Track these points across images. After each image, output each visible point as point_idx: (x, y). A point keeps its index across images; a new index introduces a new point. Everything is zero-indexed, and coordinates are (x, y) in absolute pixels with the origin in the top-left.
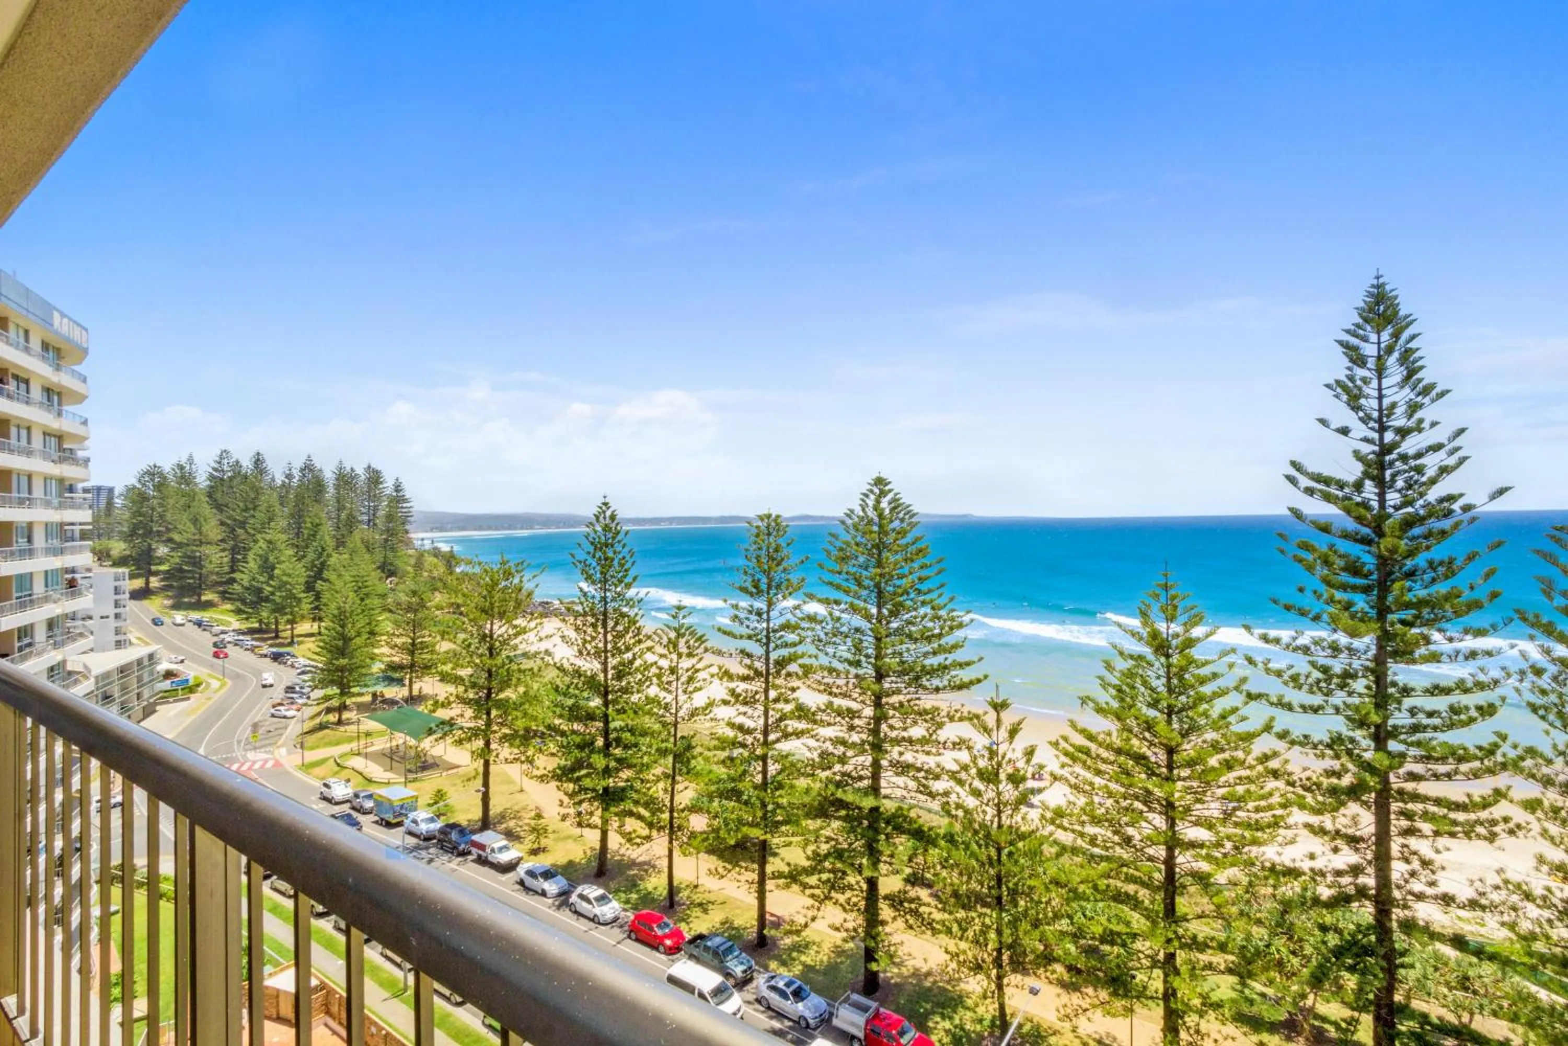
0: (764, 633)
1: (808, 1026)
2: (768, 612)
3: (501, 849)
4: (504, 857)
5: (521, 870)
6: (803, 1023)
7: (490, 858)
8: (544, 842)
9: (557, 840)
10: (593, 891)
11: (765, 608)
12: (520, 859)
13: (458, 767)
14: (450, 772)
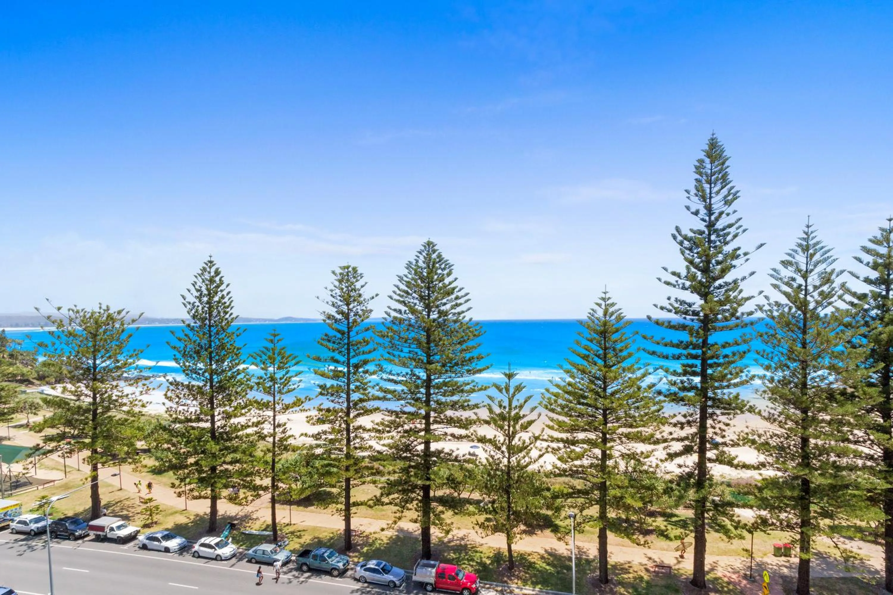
0: (346, 347)
1: (395, 586)
2: (349, 333)
3: (119, 528)
4: (123, 533)
5: (141, 538)
6: (392, 585)
7: (109, 536)
8: (155, 518)
9: (167, 516)
10: (212, 540)
11: (346, 330)
12: (138, 532)
13: (54, 481)
14: (46, 486)
